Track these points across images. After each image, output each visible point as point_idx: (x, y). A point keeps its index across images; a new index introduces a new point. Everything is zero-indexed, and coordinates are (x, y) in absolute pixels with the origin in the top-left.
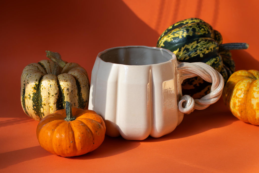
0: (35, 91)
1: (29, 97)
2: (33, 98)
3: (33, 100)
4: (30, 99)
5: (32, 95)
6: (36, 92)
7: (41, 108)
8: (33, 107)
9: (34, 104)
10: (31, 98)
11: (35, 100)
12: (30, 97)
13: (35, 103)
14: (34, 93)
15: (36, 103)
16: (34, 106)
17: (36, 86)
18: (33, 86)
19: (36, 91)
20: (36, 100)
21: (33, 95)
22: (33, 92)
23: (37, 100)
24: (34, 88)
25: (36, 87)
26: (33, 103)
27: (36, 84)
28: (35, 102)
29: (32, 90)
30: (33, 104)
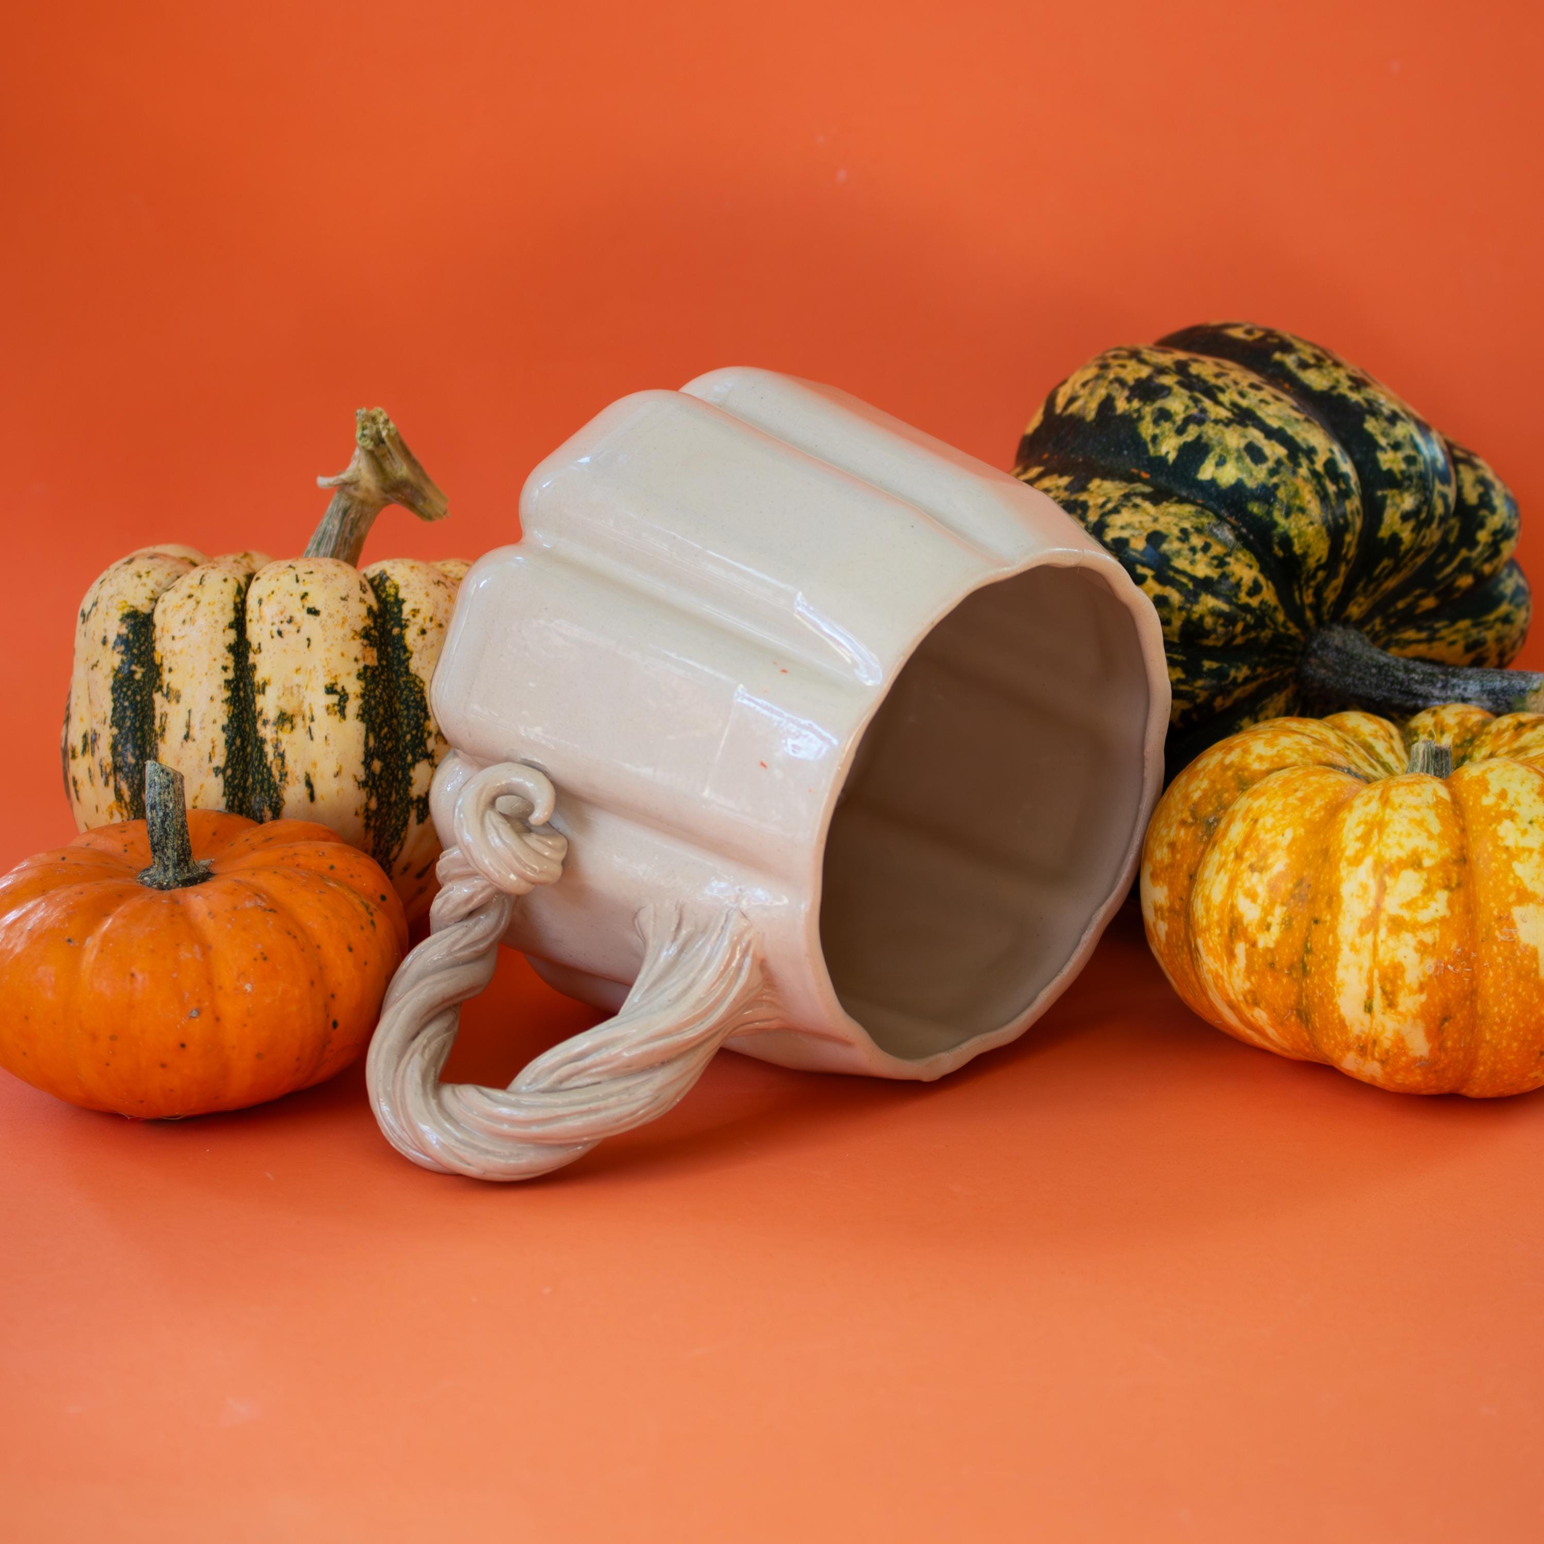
0: (372, 657)
1: (335, 699)
2: (367, 702)
3: (365, 715)
4: (344, 716)
5: (354, 687)
6: (375, 663)
7: (413, 765)
8: (364, 763)
9: (372, 742)
10: (353, 706)
11: (378, 714)
12: (344, 697)
13: (377, 737)
14: (366, 668)
15: (382, 733)
16: (369, 756)
17: (375, 622)
18: (359, 626)
19: (375, 653)
20: (381, 711)
21: (362, 684)
22: (361, 665)
23: (386, 711)
24: (366, 634)
25: (375, 628)
26: (367, 737)
27: (370, 610)
28: (381, 728)
29: (356, 647)
30: (366, 743)
